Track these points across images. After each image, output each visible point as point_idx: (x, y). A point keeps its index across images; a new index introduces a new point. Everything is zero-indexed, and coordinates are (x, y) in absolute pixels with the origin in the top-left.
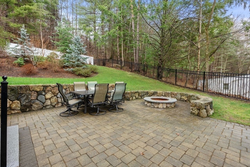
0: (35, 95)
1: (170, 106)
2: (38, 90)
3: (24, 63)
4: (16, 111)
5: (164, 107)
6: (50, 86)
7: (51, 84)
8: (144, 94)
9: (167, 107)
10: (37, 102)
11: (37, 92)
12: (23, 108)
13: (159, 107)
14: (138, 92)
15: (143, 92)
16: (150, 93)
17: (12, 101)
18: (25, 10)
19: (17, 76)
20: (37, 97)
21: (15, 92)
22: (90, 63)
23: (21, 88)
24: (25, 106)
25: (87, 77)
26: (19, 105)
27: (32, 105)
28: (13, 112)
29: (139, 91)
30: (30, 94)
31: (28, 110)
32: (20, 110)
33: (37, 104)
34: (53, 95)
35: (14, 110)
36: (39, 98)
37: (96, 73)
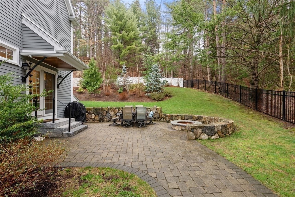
0: (105, 113)
1: (185, 129)
2: (107, 110)
3: (123, 91)
4: (97, 121)
5: (179, 129)
6: (113, 108)
7: (113, 107)
8: (188, 118)
9: (181, 129)
10: (106, 117)
11: (106, 111)
12: (100, 120)
13: (176, 129)
14: (180, 116)
15: (187, 116)
16: (195, 117)
17: (96, 115)
18: (128, 50)
19: (117, 101)
20: (106, 114)
21: (96, 111)
22: (179, 86)
23: (99, 109)
24: (100, 119)
25: (160, 100)
26: (98, 118)
27: (103, 119)
28: (96, 121)
29: (182, 115)
30: (103, 113)
31: (102, 121)
32: (99, 121)
33: (106, 118)
34: (114, 114)
35: (96, 120)
36: (107, 115)
37: (170, 96)
